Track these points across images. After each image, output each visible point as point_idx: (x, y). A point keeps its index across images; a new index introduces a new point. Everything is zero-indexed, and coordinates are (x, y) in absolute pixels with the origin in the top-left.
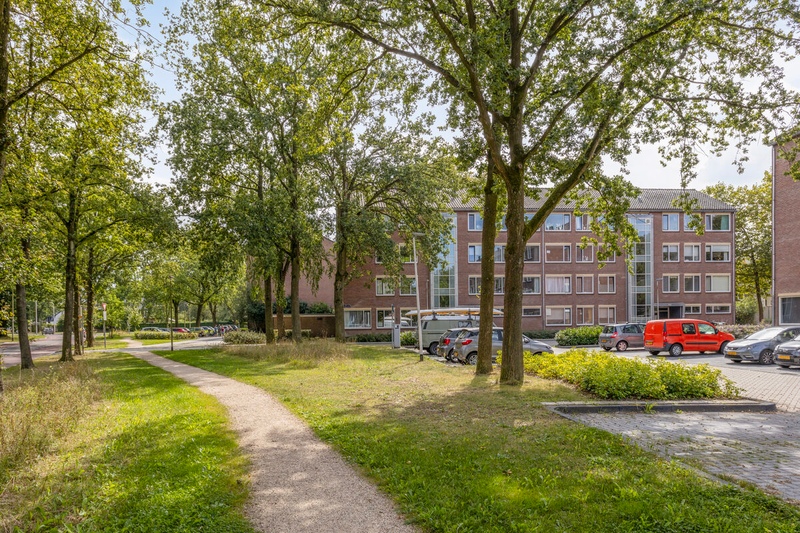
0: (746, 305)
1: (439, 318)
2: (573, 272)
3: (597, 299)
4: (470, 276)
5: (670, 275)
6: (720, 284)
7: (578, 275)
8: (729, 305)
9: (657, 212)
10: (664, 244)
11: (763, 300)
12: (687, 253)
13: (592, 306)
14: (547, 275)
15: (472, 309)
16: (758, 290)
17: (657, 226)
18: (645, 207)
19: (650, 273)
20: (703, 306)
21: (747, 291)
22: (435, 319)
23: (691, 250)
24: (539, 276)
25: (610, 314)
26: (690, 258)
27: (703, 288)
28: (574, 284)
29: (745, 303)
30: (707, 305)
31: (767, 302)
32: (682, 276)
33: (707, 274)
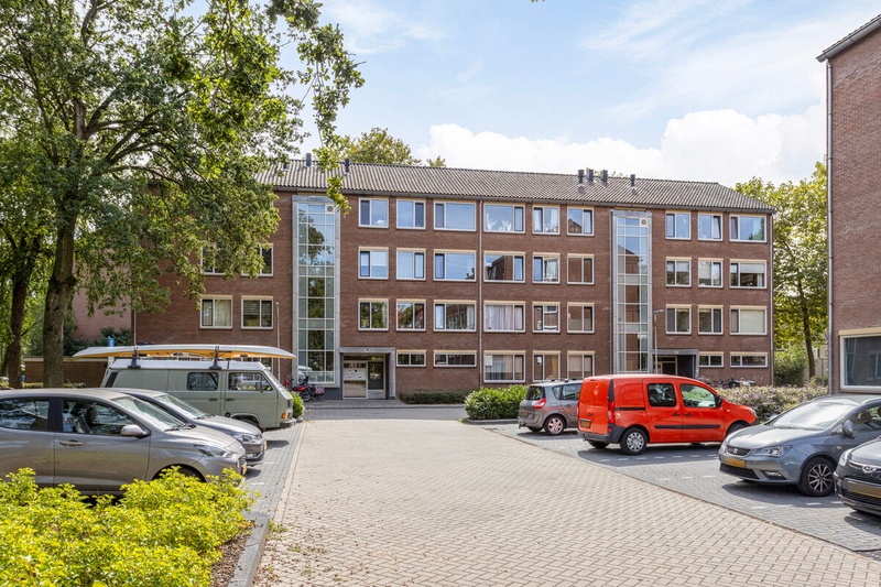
0: (793, 357)
1: (142, 363)
2: (529, 299)
3: (564, 341)
4: (361, 300)
5: (677, 306)
6: (751, 321)
7: (535, 303)
8: (765, 354)
9: (658, 209)
10: (668, 258)
11: (815, 350)
12: (702, 274)
13: (558, 352)
14: (486, 302)
15: (222, 347)
16: (808, 334)
17: (658, 231)
18: (640, 200)
19: (647, 302)
20: (727, 355)
21: (793, 335)
22: (134, 367)
23: (709, 269)
24: (474, 302)
25: (585, 365)
26: (708, 281)
27: (727, 328)
28: (529, 317)
29: (789, 354)
30: (733, 354)
31: (821, 352)
32: (694, 309)
33: (732, 307)
